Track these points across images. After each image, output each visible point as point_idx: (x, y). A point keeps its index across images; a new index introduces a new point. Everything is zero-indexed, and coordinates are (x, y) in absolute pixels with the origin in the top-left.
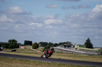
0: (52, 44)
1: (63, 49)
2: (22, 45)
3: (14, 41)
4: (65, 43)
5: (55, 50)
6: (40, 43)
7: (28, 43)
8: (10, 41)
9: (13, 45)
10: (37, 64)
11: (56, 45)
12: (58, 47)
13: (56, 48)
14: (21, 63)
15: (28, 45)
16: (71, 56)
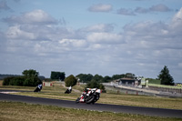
0: (100, 77)
1: (121, 86)
2: (47, 80)
3: (32, 72)
4: (123, 76)
5: (106, 88)
6: (79, 76)
7: (58, 76)
8: (25, 72)
9: (31, 80)
10: (78, 115)
11: (108, 79)
12: (112, 84)
13: (108, 84)
14: (50, 113)
15: (57, 79)
16: (136, 100)
